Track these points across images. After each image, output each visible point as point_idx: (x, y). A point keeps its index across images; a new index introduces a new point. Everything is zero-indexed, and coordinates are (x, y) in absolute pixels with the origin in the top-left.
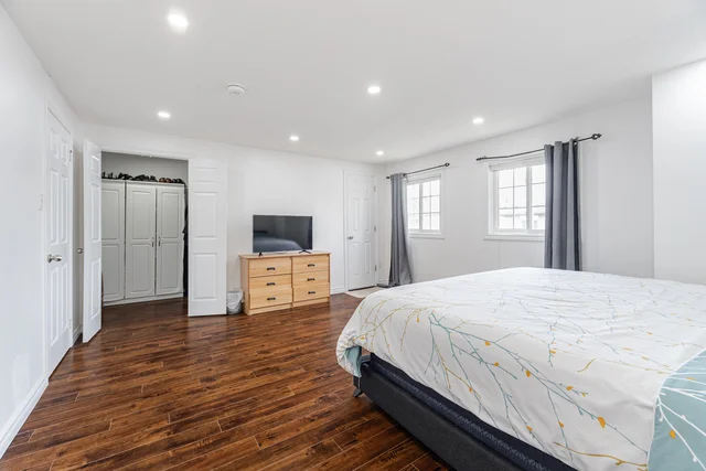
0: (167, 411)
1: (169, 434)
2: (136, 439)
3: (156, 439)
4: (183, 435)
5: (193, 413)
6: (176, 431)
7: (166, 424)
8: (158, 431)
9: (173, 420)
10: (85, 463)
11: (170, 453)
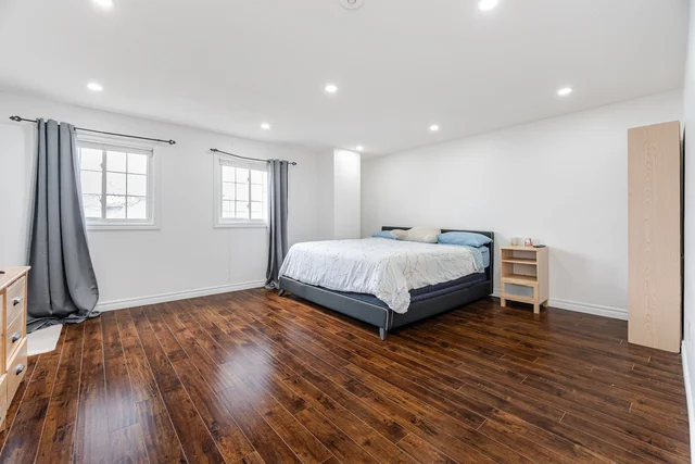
0: (474, 433)
1: (496, 411)
2: (524, 430)
3: (509, 417)
4: (489, 402)
5: (460, 411)
6: (491, 409)
7: (490, 422)
8: (502, 421)
9: (481, 419)
10: (577, 446)
11: (509, 399)
